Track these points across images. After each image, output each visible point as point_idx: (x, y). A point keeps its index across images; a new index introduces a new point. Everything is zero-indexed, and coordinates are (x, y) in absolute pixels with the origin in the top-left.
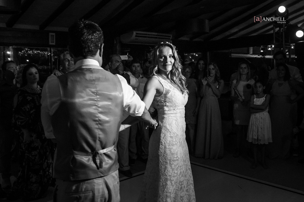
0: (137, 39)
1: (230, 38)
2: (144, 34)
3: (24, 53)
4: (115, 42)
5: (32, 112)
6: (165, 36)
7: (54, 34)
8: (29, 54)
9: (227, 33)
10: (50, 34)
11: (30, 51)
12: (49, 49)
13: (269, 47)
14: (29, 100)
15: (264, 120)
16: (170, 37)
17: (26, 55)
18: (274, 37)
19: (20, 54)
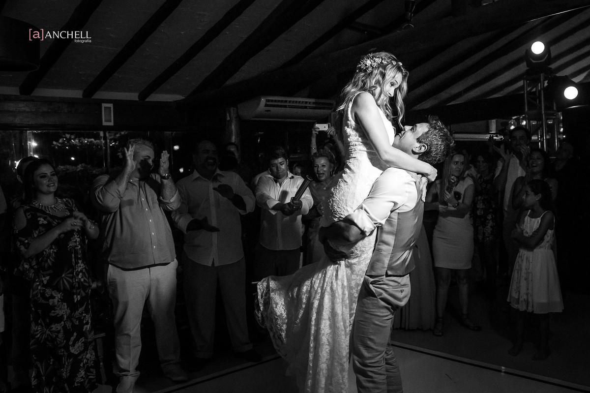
0: (270, 111)
1: (450, 104)
2: (282, 101)
3: (63, 143)
4: (228, 119)
6: (323, 104)
7: (111, 105)
8: (73, 144)
9: (444, 95)
10: (104, 105)
11: (74, 140)
12: (102, 134)
14: (41, 223)
17: (67, 148)
18: (526, 100)
19: (56, 145)
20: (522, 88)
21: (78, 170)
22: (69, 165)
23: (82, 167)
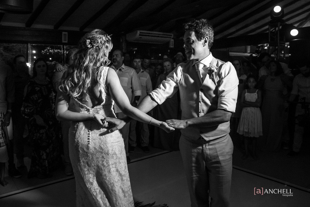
0: (141, 38)
1: (228, 37)
2: (148, 33)
3: (46, 51)
4: (121, 41)
5: (39, 101)
6: (167, 35)
7: (67, 33)
8: (51, 52)
9: (226, 33)
10: (63, 33)
11: (51, 50)
12: (62, 47)
13: (265, 46)
14: (37, 90)
15: (254, 114)
16: (171, 35)
17: (48, 54)
18: (269, 35)
19: (43, 52)
20: (268, 29)
21: (52, 64)
22: (49, 61)
23: (54, 62)
